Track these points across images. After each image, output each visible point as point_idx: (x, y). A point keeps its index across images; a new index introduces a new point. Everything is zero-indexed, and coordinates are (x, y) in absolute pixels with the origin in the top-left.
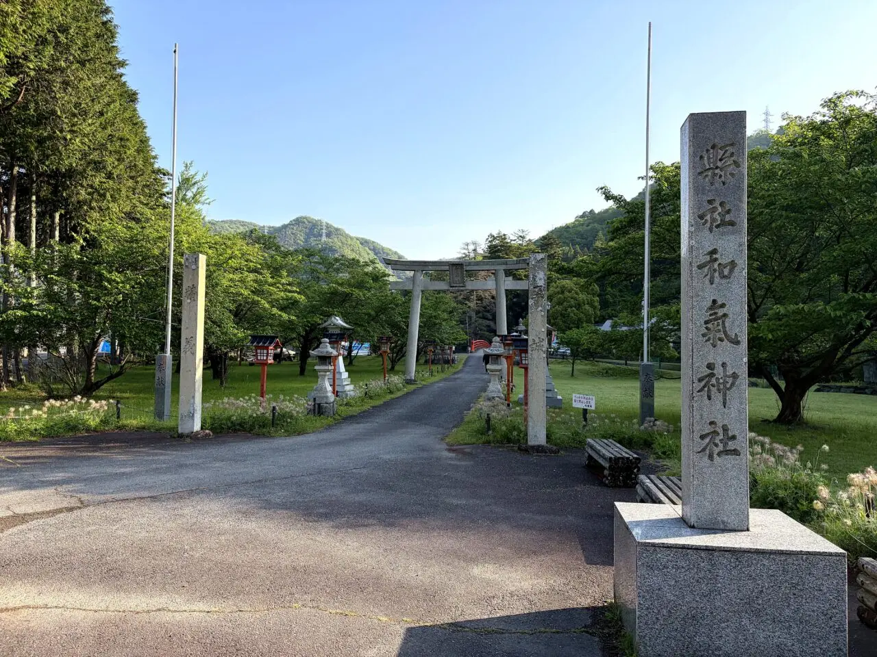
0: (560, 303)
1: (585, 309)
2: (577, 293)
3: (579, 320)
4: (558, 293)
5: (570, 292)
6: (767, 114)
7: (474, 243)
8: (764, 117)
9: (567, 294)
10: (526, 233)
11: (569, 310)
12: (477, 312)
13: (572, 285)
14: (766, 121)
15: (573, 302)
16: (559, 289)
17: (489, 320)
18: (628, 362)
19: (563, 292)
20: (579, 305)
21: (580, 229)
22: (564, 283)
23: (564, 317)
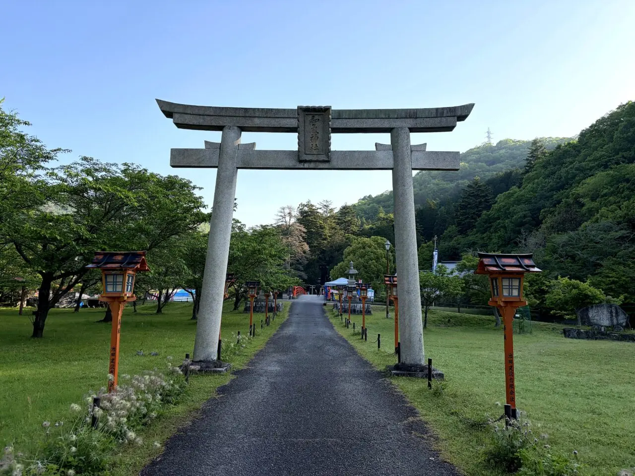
0: (362, 256)
1: (383, 262)
2: (375, 248)
3: (378, 271)
4: (360, 248)
5: (370, 247)
6: (488, 132)
7: (289, 208)
8: (487, 135)
9: (368, 249)
10: (330, 203)
11: (370, 262)
12: (292, 265)
13: (372, 242)
14: (489, 137)
15: (372, 256)
16: (360, 245)
17: (301, 271)
18: (461, 309)
19: (364, 248)
20: (378, 258)
21: (363, 207)
22: (365, 240)
23: (366, 268)
